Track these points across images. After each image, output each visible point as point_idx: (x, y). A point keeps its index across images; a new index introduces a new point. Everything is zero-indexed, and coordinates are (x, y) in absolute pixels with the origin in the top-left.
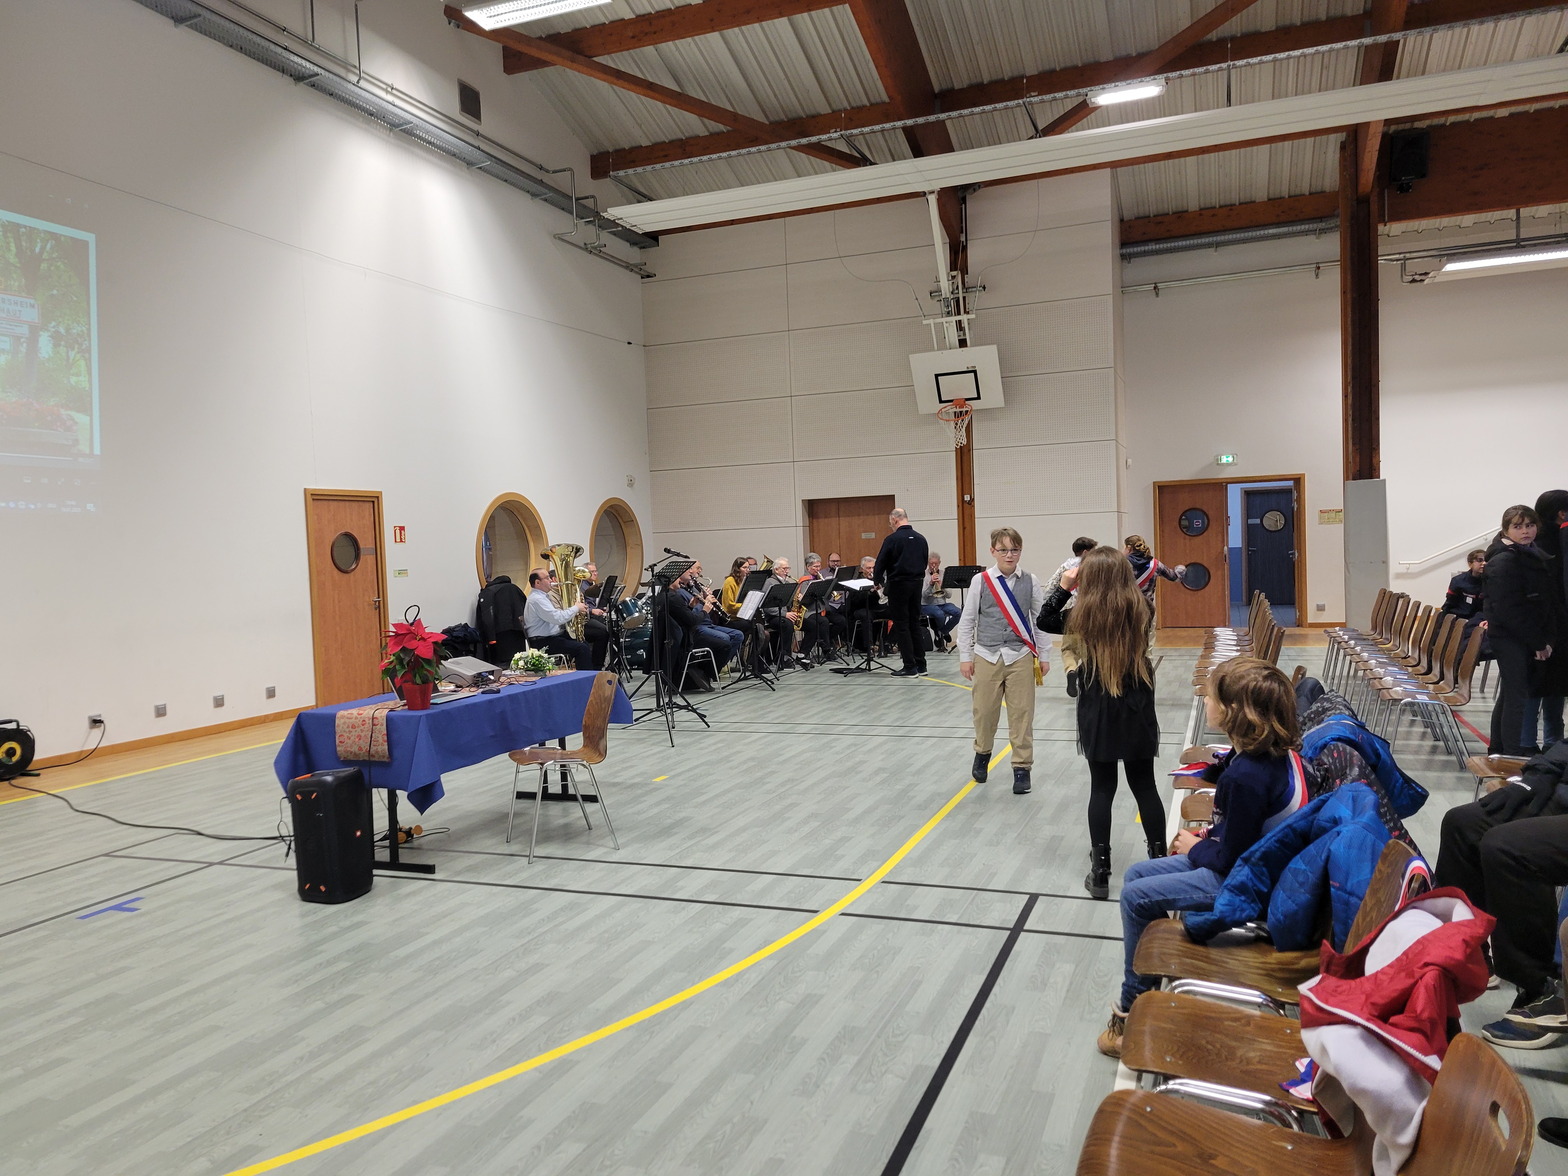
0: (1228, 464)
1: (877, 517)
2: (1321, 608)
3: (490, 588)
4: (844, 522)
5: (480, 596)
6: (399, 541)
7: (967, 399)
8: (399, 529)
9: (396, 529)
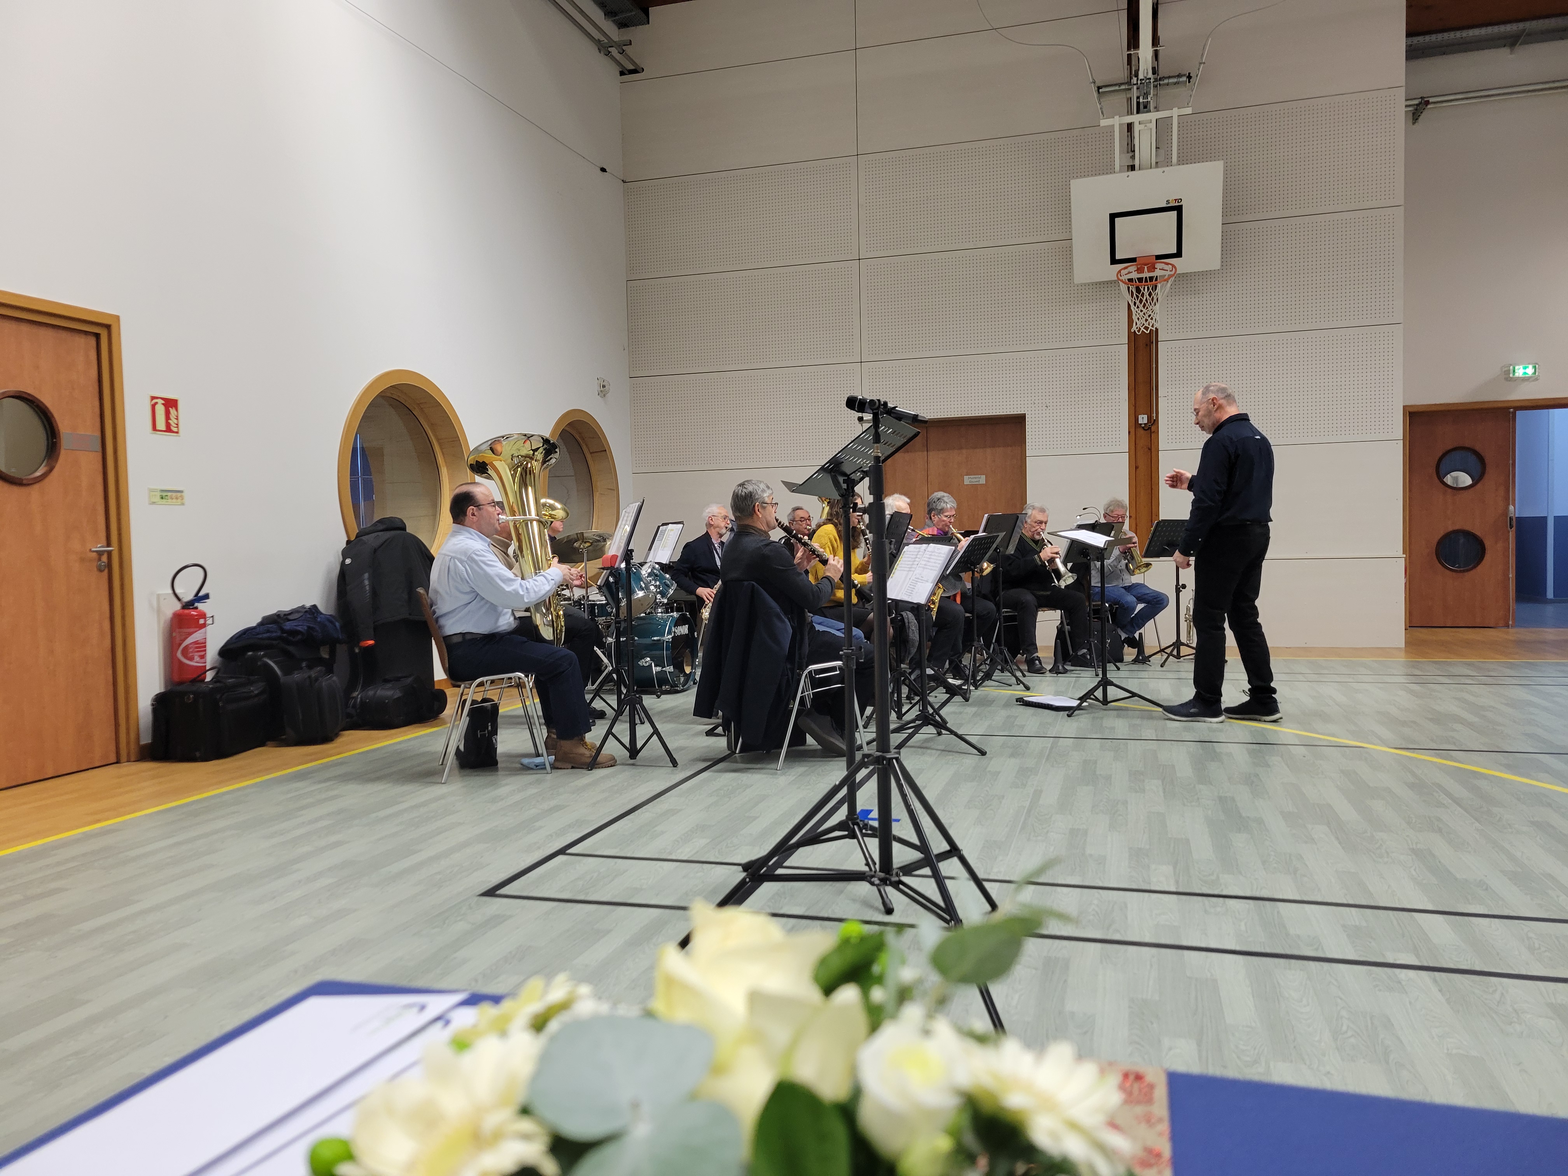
0: (1524, 379)
1: (989, 450)
3: (363, 538)
4: (936, 458)
5: (345, 554)
6: (164, 429)
7: (1159, 257)
8: (163, 404)
9: (156, 403)
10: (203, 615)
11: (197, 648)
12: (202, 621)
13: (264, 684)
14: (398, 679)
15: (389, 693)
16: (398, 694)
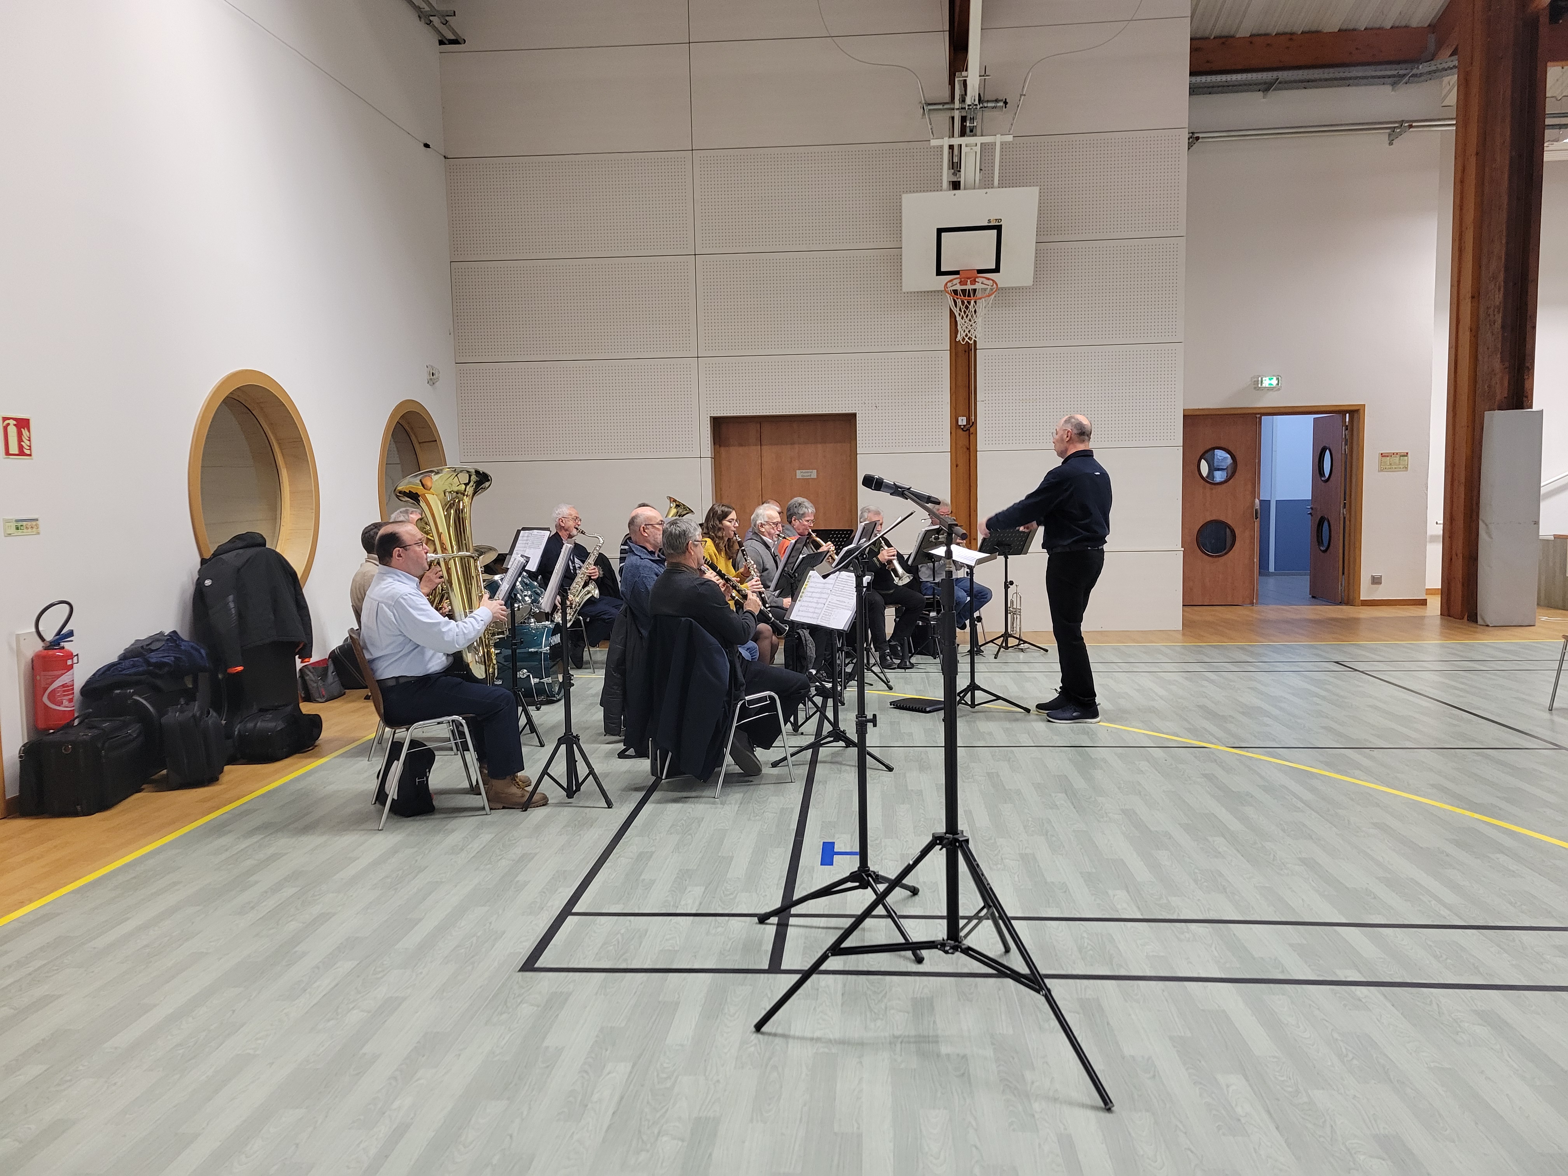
0: (1270, 389)
1: (819, 446)
2: (1376, 581)
3: (224, 556)
4: (769, 453)
5: (203, 574)
6: (17, 452)
7: (980, 271)
8: (15, 425)
9: (8, 424)
10: (71, 656)
11: (64, 691)
12: (69, 662)
13: (138, 725)
14: (276, 708)
15: (272, 725)
16: (280, 725)
